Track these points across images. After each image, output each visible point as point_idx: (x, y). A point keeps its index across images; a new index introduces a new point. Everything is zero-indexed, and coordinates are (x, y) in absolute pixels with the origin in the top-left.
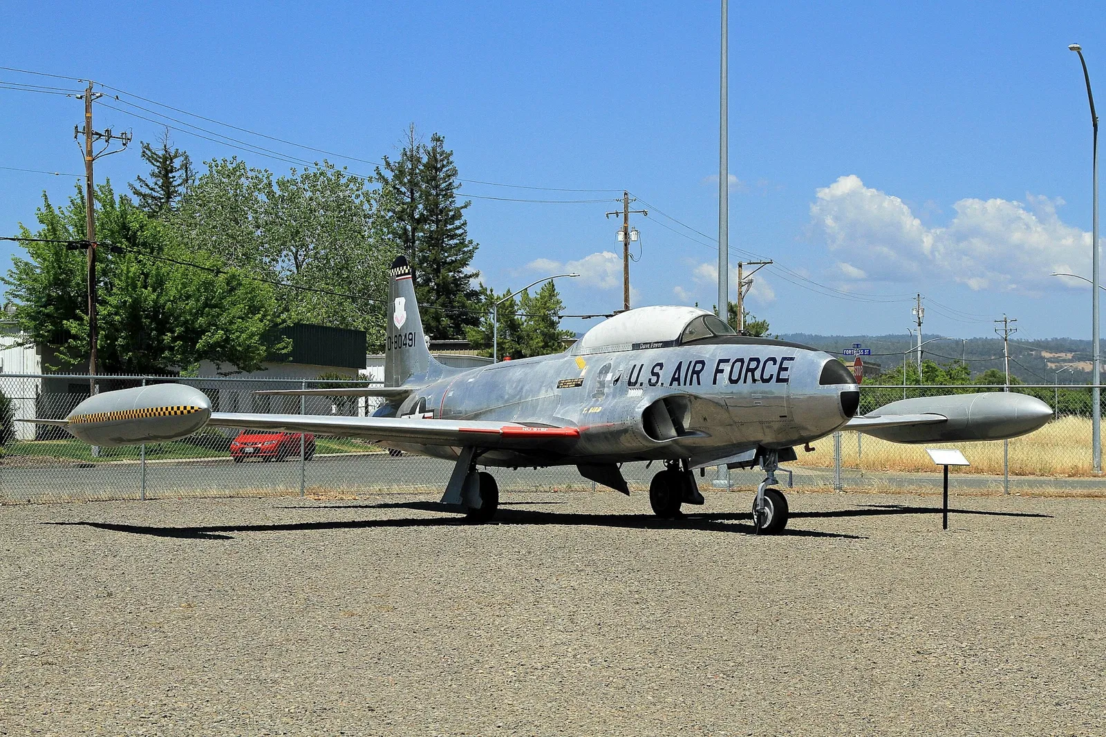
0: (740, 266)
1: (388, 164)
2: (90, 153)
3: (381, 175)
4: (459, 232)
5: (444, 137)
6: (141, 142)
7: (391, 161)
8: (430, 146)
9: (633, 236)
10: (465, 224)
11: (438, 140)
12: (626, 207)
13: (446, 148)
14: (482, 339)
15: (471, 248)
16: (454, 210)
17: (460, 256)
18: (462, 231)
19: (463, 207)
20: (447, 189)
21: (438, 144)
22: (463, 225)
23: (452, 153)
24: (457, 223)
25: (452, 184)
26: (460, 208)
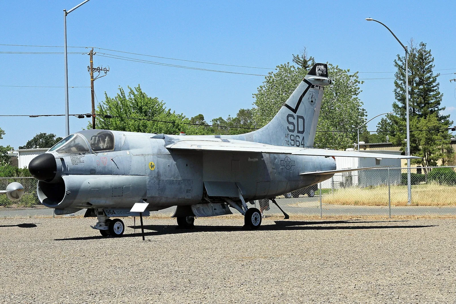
1: (399, 58)
2: (92, 77)
3: (397, 64)
4: (435, 88)
5: (426, 44)
7: (400, 57)
8: (419, 48)
10: (438, 84)
11: (423, 45)
13: (427, 49)
14: (396, 142)
15: (439, 96)
16: (433, 78)
17: (434, 100)
18: (437, 88)
19: (437, 76)
20: (429, 68)
21: (423, 47)
22: (437, 85)
23: (430, 51)
24: (434, 84)
25: (431, 66)
26: (436, 77)
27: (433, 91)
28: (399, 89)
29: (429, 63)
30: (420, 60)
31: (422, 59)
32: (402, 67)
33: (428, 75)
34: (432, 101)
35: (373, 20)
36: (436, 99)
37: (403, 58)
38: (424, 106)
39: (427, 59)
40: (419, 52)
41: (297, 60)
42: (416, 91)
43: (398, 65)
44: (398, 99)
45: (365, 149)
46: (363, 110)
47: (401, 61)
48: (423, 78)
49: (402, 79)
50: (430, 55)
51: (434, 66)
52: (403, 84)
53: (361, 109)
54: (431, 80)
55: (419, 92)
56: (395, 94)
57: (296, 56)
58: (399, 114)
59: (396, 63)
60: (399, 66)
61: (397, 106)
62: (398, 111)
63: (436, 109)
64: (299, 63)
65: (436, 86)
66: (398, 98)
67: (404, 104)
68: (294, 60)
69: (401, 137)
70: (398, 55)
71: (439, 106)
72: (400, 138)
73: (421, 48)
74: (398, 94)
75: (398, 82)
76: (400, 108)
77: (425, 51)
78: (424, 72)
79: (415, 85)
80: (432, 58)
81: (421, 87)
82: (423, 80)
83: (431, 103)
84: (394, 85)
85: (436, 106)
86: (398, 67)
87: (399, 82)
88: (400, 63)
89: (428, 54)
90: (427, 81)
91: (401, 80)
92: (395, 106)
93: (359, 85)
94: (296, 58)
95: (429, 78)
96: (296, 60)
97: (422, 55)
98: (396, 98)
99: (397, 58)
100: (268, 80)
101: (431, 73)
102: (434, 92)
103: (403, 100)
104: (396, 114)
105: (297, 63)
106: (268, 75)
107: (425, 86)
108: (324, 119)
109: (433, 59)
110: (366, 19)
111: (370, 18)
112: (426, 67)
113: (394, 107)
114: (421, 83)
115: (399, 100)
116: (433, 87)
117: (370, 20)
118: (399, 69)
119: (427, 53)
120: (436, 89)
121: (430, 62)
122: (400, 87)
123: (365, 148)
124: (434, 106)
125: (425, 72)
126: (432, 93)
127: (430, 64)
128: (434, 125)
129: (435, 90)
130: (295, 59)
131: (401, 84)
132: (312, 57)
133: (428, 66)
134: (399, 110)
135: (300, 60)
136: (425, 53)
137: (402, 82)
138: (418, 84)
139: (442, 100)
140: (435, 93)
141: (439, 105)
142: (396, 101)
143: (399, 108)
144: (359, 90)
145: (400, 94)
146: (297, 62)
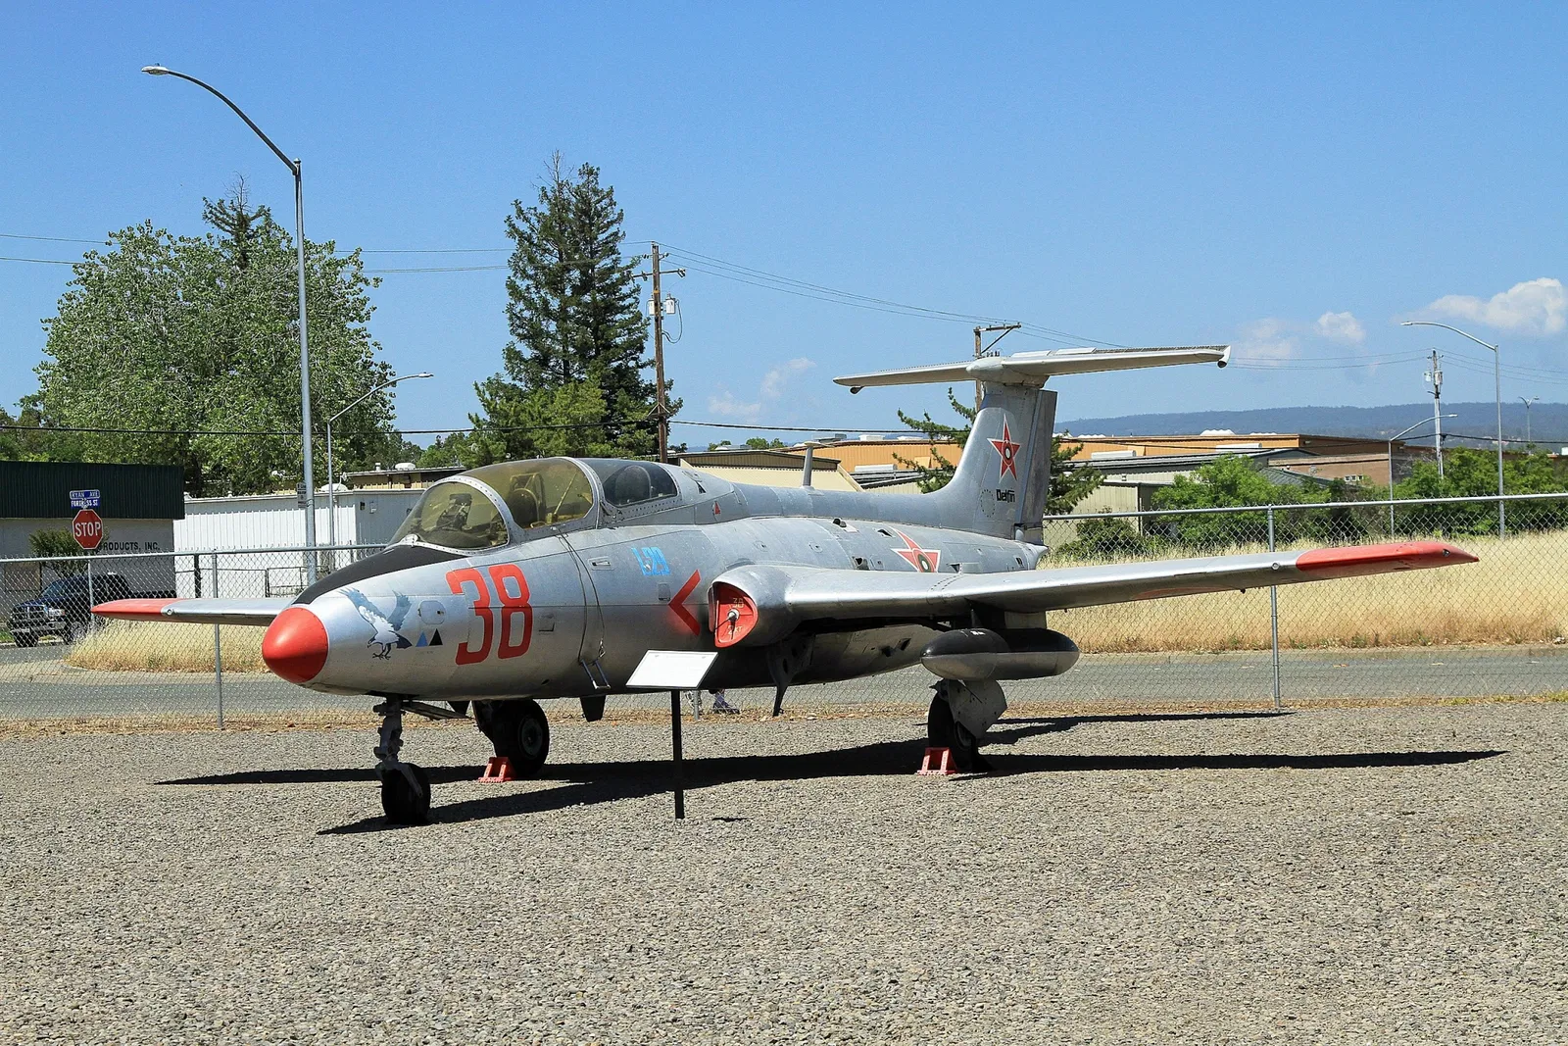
0: (978, 333)
1: (520, 212)
3: (514, 228)
4: (627, 302)
5: (598, 169)
6: (204, 199)
7: (524, 207)
8: (577, 181)
9: (668, 307)
10: (637, 290)
11: (591, 172)
12: (656, 265)
13: (603, 185)
15: (639, 325)
16: (620, 270)
17: (625, 338)
18: (633, 301)
19: (632, 266)
20: (607, 243)
21: (591, 178)
22: (634, 292)
23: (612, 190)
24: (625, 290)
25: (615, 234)
26: (628, 267)
27: (622, 310)
28: (521, 305)
29: (608, 228)
30: (581, 216)
31: (586, 213)
32: (529, 239)
33: (607, 262)
34: (618, 340)
35: (170, 73)
36: (629, 333)
37: (532, 211)
38: (595, 357)
39: (603, 214)
40: (578, 192)
41: (218, 214)
42: (571, 310)
43: (517, 231)
44: (519, 335)
45: (408, 486)
46: (384, 367)
47: (527, 220)
48: (593, 271)
49: (532, 273)
50: (612, 204)
51: (624, 234)
52: (533, 290)
53: (376, 365)
54: (617, 275)
55: (578, 312)
56: (511, 319)
57: (215, 204)
58: (521, 380)
59: (513, 226)
60: (522, 235)
61: (518, 355)
62: (519, 372)
63: (632, 364)
64: (223, 225)
65: (629, 296)
66: (520, 331)
67: (536, 348)
68: (209, 216)
69: (491, 448)
70: (516, 201)
71: (641, 356)
72: (489, 452)
73: (583, 181)
74: (518, 318)
75: (518, 282)
76: (526, 362)
77: (596, 192)
78: (593, 253)
79: (568, 292)
80: (617, 210)
81: (587, 298)
82: (592, 279)
83: (617, 346)
84: (506, 292)
85: (631, 354)
86: (517, 238)
87: (522, 284)
88: (523, 227)
89: (607, 201)
90: (602, 280)
91: (529, 277)
92: (512, 355)
93: (368, 291)
94: (215, 209)
95: (611, 270)
96: (216, 215)
97: (585, 201)
98: (513, 332)
99: (513, 213)
100: (85, 276)
101: (614, 257)
102: (625, 314)
103: (534, 336)
104: (514, 379)
105: (218, 225)
106: (84, 260)
107: (599, 297)
108: (257, 395)
109: (621, 216)
110: (145, 68)
111: (158, 65)
112: (601, 237)
113: (509, 359)
114: (585, 286)
115: (522, 337)
116: (622, 299)
117: (159, 72)
118: (520, 243)
119: (603, 198)
120: (631, 305)
121: (611, 223)
122: (524, 298)
123: (408, 482)
124: (627, 356)
125: (597, 252)
126: (618, 317)
127: (613, 229)
128: (594, 411)
129: (628, 307)
130: (211, 212)
131: (528, 288)
132: (266, 209)
133: (604, 236)
134: (522, 367)
135: (228, 216)
136: (597, 198)
137: (531, 282)
138: (579, 290)
139: (647, 336)
140: (627, 316)
141: (642, 352)
142: (515, 339)
143: (522, 360)
144: (367, 307)
145: (525, 318)
146: (218, 222)
